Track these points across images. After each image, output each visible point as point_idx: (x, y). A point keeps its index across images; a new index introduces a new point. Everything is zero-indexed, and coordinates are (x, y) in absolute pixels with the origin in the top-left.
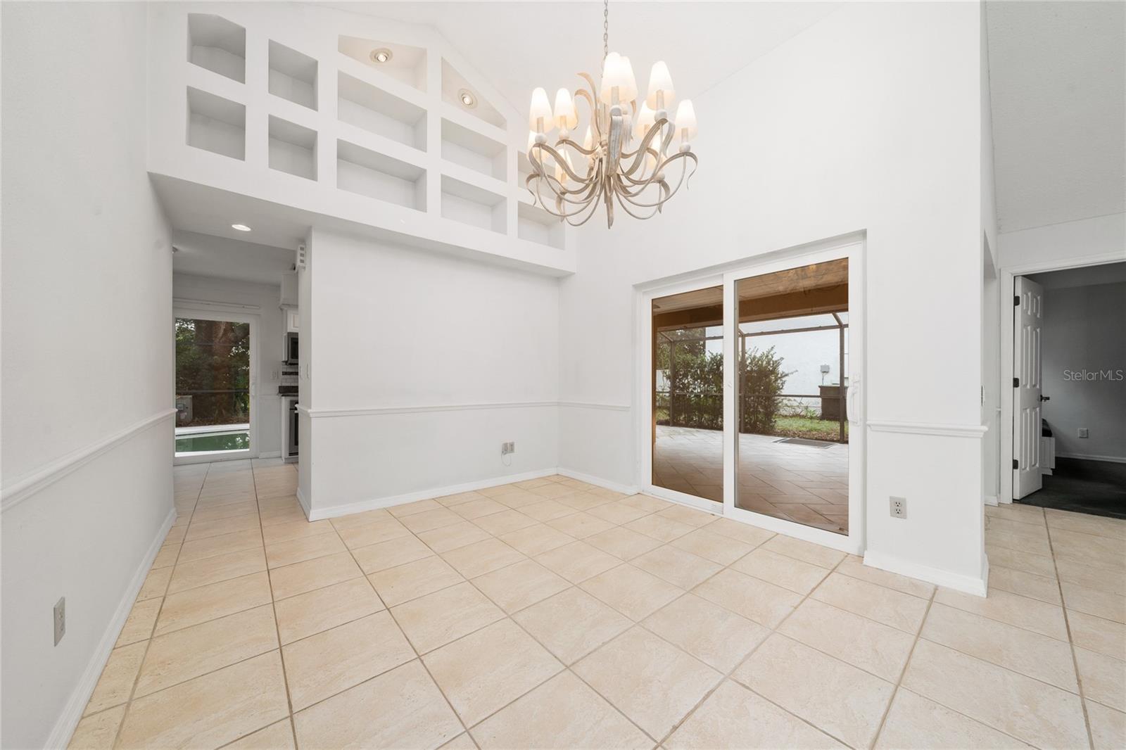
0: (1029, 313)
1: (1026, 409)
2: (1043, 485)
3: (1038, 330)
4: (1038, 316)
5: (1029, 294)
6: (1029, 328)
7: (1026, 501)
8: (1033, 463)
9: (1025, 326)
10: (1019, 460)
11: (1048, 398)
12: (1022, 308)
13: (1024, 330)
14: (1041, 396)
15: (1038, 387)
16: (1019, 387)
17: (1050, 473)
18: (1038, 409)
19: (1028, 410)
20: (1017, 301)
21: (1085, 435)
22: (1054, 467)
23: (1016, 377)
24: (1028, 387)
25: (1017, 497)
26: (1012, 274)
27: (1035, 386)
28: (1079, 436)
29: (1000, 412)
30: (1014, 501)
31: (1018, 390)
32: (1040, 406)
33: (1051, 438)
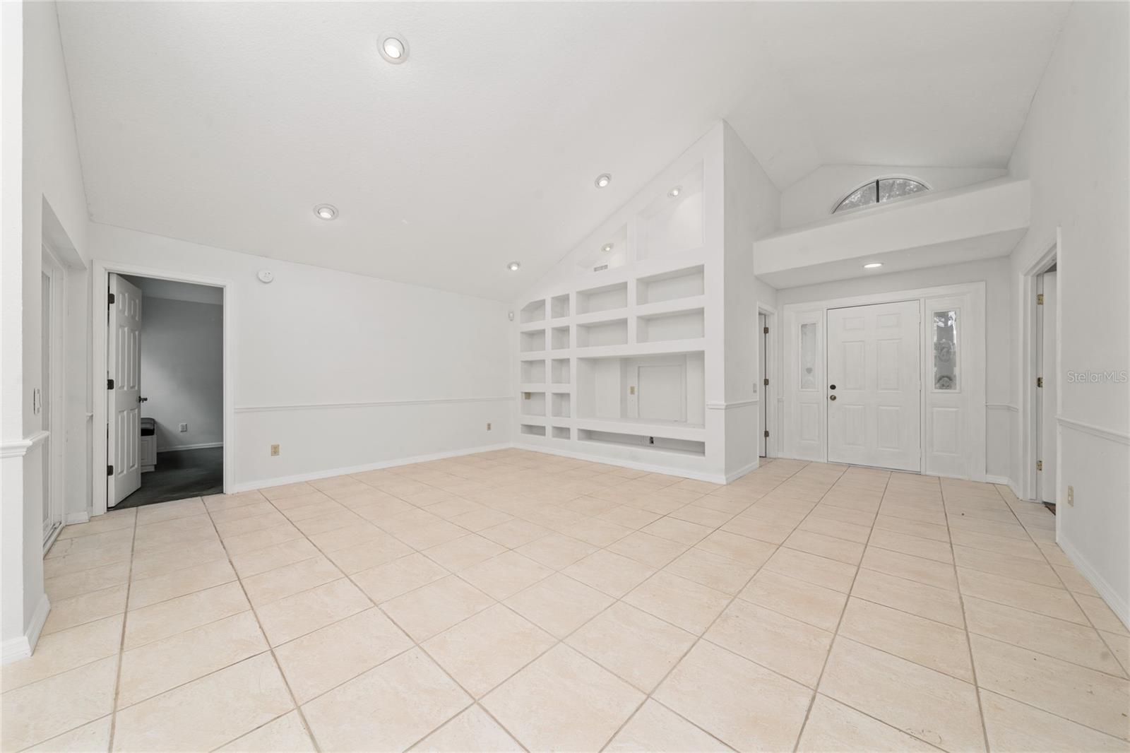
0: (126, 314)
1: (123, 411)
2: (142, 483)
3: (137, 333)
4: (137, 319)
5: (126, 295)
6: (126, 329)
7: (121, 505)
8: (131, 465)
9: (122, 326)
10: (113, 465)
11: (146, 399)
12: (118, 307)
13: (120, 331)
14: (140, 397)
15: (136, 388)
16: (114, 390)
17: (152, 469)
18: (137, 410)
19: (125, 412)
20: (111, 299)
21: (185, 430)
22: (155, 463)
23: (110, 378)
24: (125, 388)
25: (112, 504)
26: (106, 270)
27: (133, 387)
28: (180, 430)
29: (92, 416)
30: (109, 509)
31: (113, 392)
32: (139, 408)
33: (153, 436)
